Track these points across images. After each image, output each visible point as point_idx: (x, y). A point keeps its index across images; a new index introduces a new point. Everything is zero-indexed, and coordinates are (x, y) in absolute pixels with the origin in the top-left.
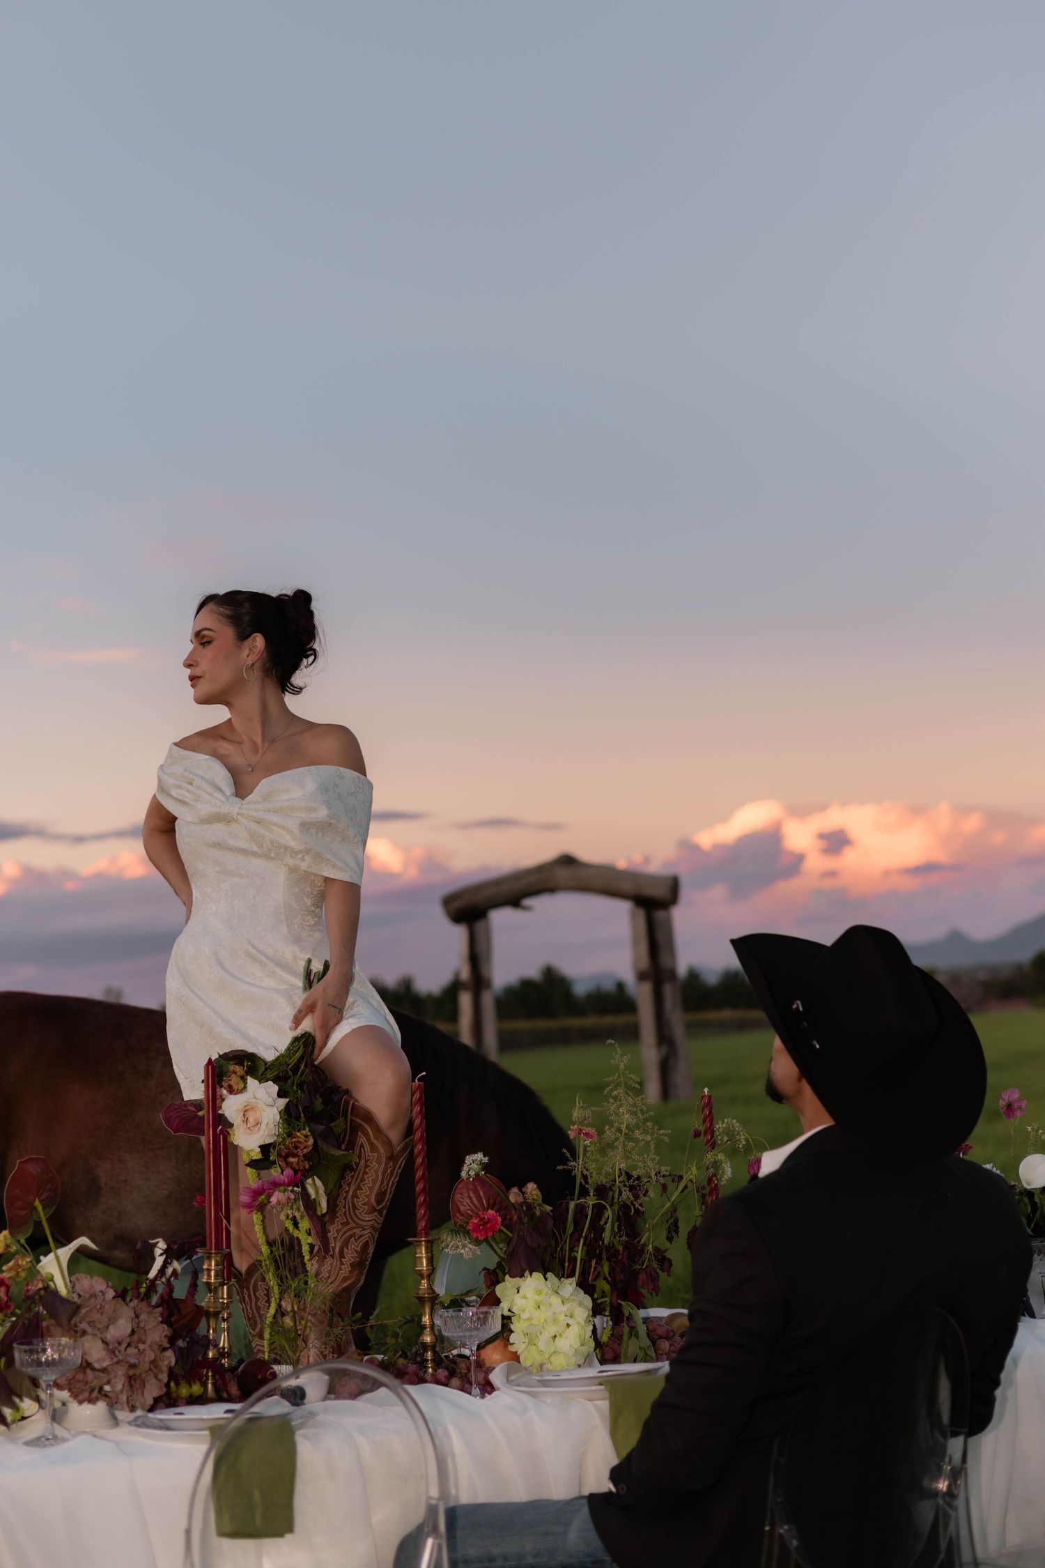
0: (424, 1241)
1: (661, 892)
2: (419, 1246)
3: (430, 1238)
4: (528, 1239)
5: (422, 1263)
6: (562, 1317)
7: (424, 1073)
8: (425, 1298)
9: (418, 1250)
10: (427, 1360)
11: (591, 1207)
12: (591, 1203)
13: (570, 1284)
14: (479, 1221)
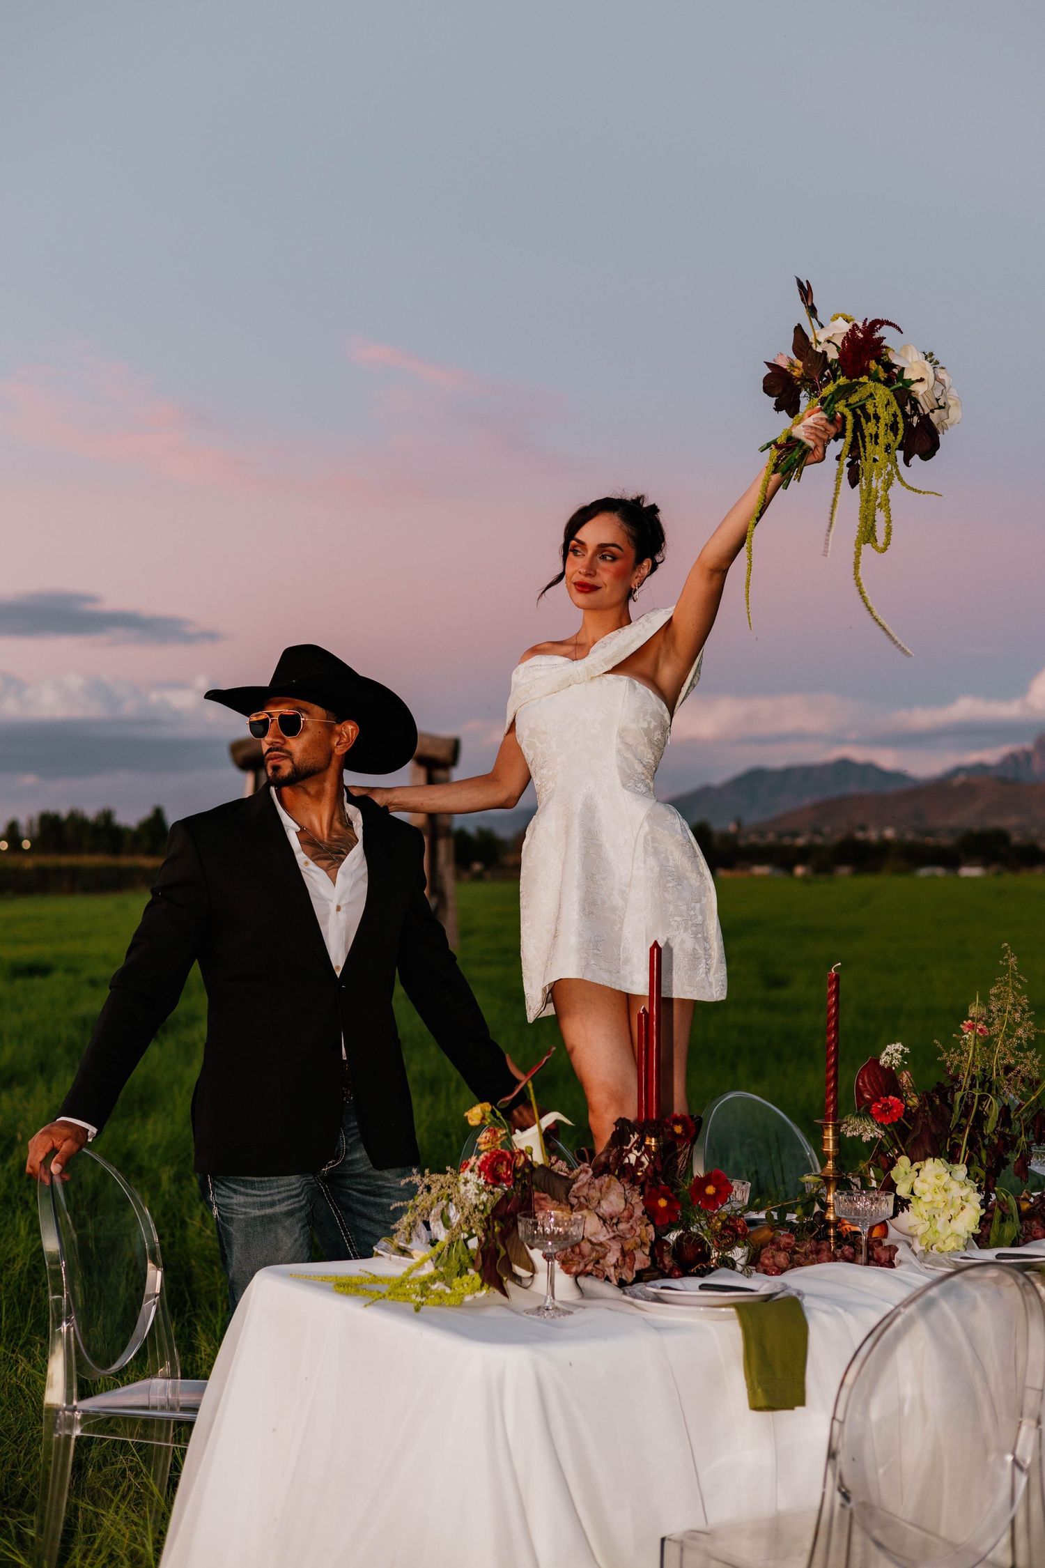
0: (832, 1124)
1: (442, 753)
2: (828, 1128)
3: (838, 1122)
4: (933, 1127)
5: (829, 1146)
6: (959, 1201)
7: (839, 964)
8: (830, 1177)
9: (826, 1133)
10: (830, 1236)
11: (977, 1097)
12: (977, 1094)
13: (962, 1169)
14: (883, 1106)
